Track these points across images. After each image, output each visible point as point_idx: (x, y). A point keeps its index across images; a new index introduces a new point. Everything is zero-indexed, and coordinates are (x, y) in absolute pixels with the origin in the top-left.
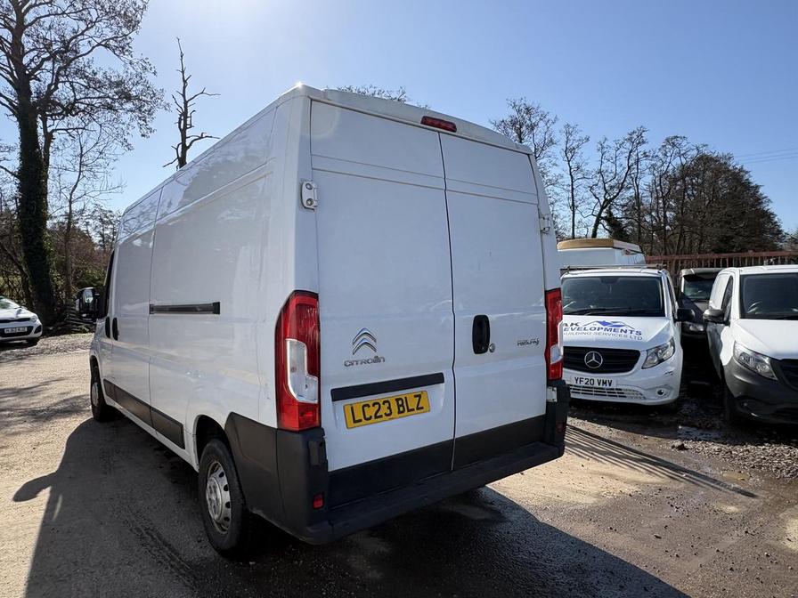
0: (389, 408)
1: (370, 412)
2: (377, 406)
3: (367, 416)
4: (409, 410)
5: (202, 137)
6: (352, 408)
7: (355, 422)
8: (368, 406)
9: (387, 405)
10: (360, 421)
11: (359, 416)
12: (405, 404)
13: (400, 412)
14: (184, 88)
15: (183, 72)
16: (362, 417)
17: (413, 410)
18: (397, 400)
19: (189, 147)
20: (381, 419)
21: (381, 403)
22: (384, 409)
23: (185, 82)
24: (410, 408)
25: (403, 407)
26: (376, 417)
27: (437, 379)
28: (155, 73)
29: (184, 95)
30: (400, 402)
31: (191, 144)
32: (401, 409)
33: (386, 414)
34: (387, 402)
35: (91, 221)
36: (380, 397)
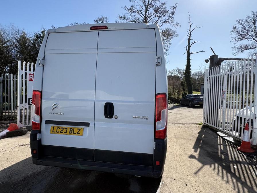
0: (66, 131)
1: (59, 130)
2: (62, 129)
3: (58, 131)
4: (73, 133)
5: (194, 43)
6: (54, 128)
7: (53, 132)
8: (59, 128)
9: (66, 129)
10: (55, 132)
11: (55, 130)
12: (73, 131)
13: (70, 133)
14: (190, 28)
15: (190, 23)
16: (56, 131)
17: (75, 133)
18: (70, 129)
19: (190, 47)
20: (62, 133)
21: (64, 128)
22: (64, 131)
23: (190, 26)
24: (74, 132)
25: (72, 132)
26: (61, 132)
27: (87, 125)
28: (180, 26)
29: (190, 30)
30: (71, 130)
31: (191, 46)
32: (71, 132)
33: (64, 132)
34: (66, 128)
35: (176, 73)
36: (64, 126)
